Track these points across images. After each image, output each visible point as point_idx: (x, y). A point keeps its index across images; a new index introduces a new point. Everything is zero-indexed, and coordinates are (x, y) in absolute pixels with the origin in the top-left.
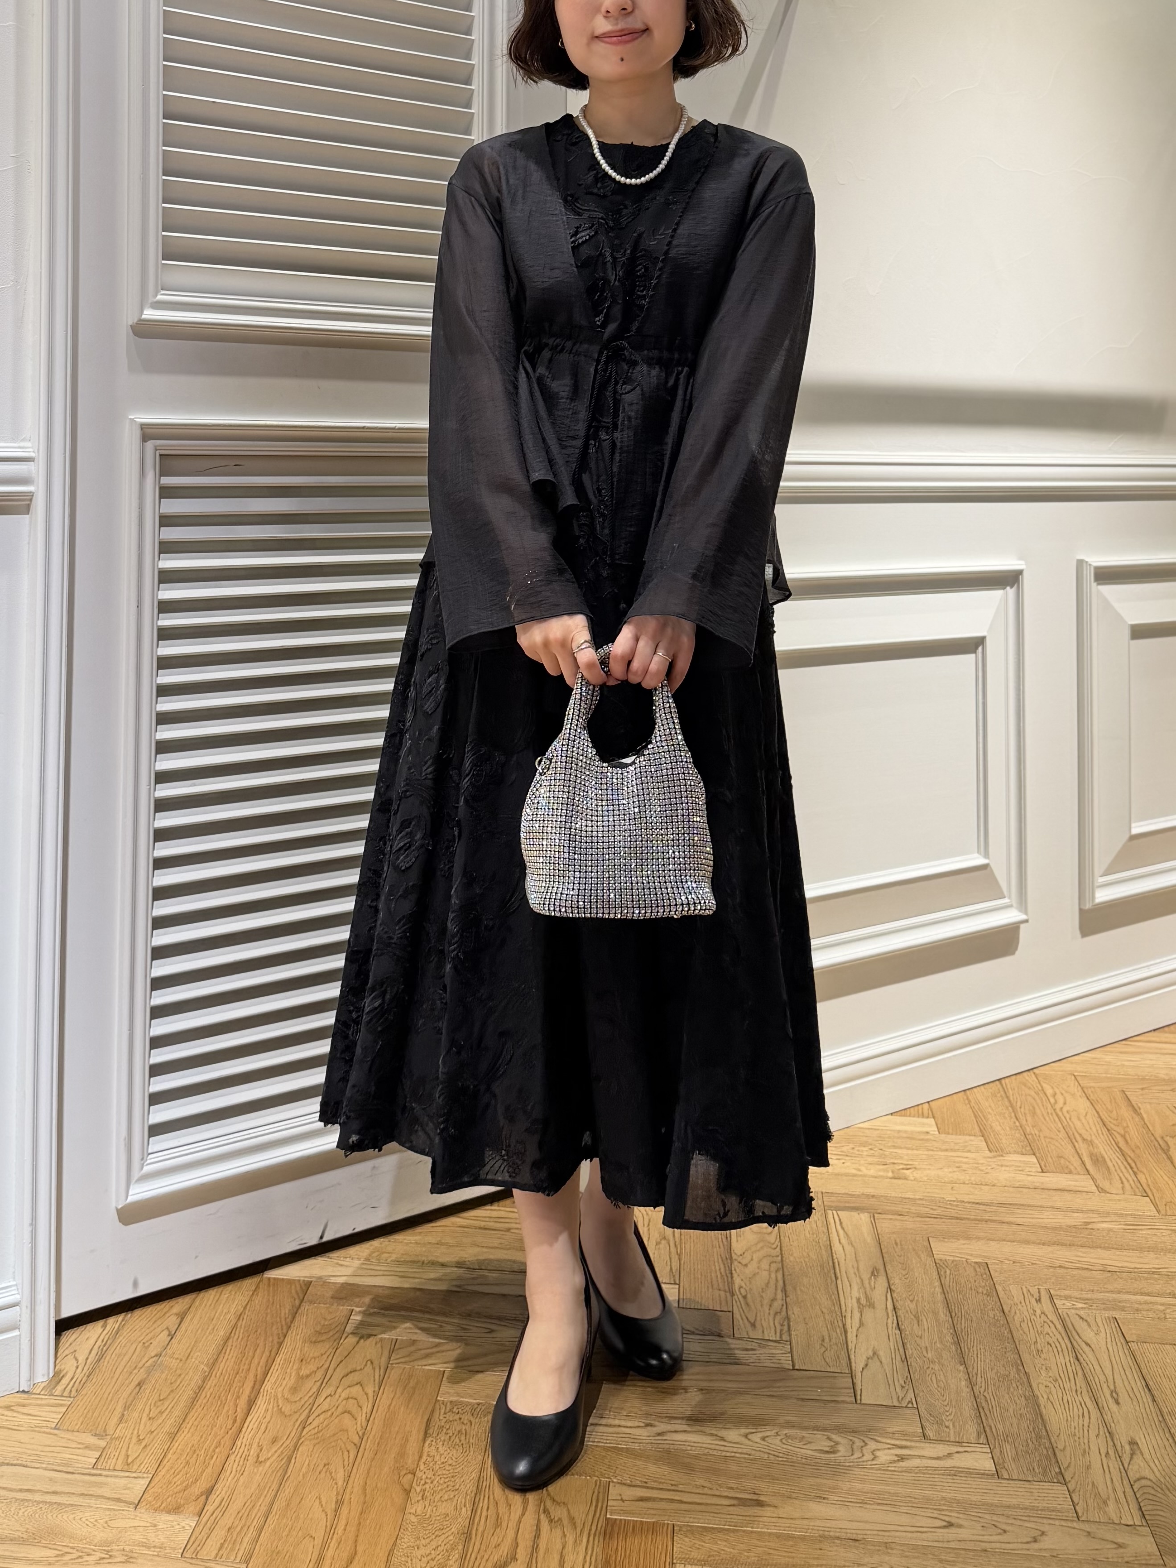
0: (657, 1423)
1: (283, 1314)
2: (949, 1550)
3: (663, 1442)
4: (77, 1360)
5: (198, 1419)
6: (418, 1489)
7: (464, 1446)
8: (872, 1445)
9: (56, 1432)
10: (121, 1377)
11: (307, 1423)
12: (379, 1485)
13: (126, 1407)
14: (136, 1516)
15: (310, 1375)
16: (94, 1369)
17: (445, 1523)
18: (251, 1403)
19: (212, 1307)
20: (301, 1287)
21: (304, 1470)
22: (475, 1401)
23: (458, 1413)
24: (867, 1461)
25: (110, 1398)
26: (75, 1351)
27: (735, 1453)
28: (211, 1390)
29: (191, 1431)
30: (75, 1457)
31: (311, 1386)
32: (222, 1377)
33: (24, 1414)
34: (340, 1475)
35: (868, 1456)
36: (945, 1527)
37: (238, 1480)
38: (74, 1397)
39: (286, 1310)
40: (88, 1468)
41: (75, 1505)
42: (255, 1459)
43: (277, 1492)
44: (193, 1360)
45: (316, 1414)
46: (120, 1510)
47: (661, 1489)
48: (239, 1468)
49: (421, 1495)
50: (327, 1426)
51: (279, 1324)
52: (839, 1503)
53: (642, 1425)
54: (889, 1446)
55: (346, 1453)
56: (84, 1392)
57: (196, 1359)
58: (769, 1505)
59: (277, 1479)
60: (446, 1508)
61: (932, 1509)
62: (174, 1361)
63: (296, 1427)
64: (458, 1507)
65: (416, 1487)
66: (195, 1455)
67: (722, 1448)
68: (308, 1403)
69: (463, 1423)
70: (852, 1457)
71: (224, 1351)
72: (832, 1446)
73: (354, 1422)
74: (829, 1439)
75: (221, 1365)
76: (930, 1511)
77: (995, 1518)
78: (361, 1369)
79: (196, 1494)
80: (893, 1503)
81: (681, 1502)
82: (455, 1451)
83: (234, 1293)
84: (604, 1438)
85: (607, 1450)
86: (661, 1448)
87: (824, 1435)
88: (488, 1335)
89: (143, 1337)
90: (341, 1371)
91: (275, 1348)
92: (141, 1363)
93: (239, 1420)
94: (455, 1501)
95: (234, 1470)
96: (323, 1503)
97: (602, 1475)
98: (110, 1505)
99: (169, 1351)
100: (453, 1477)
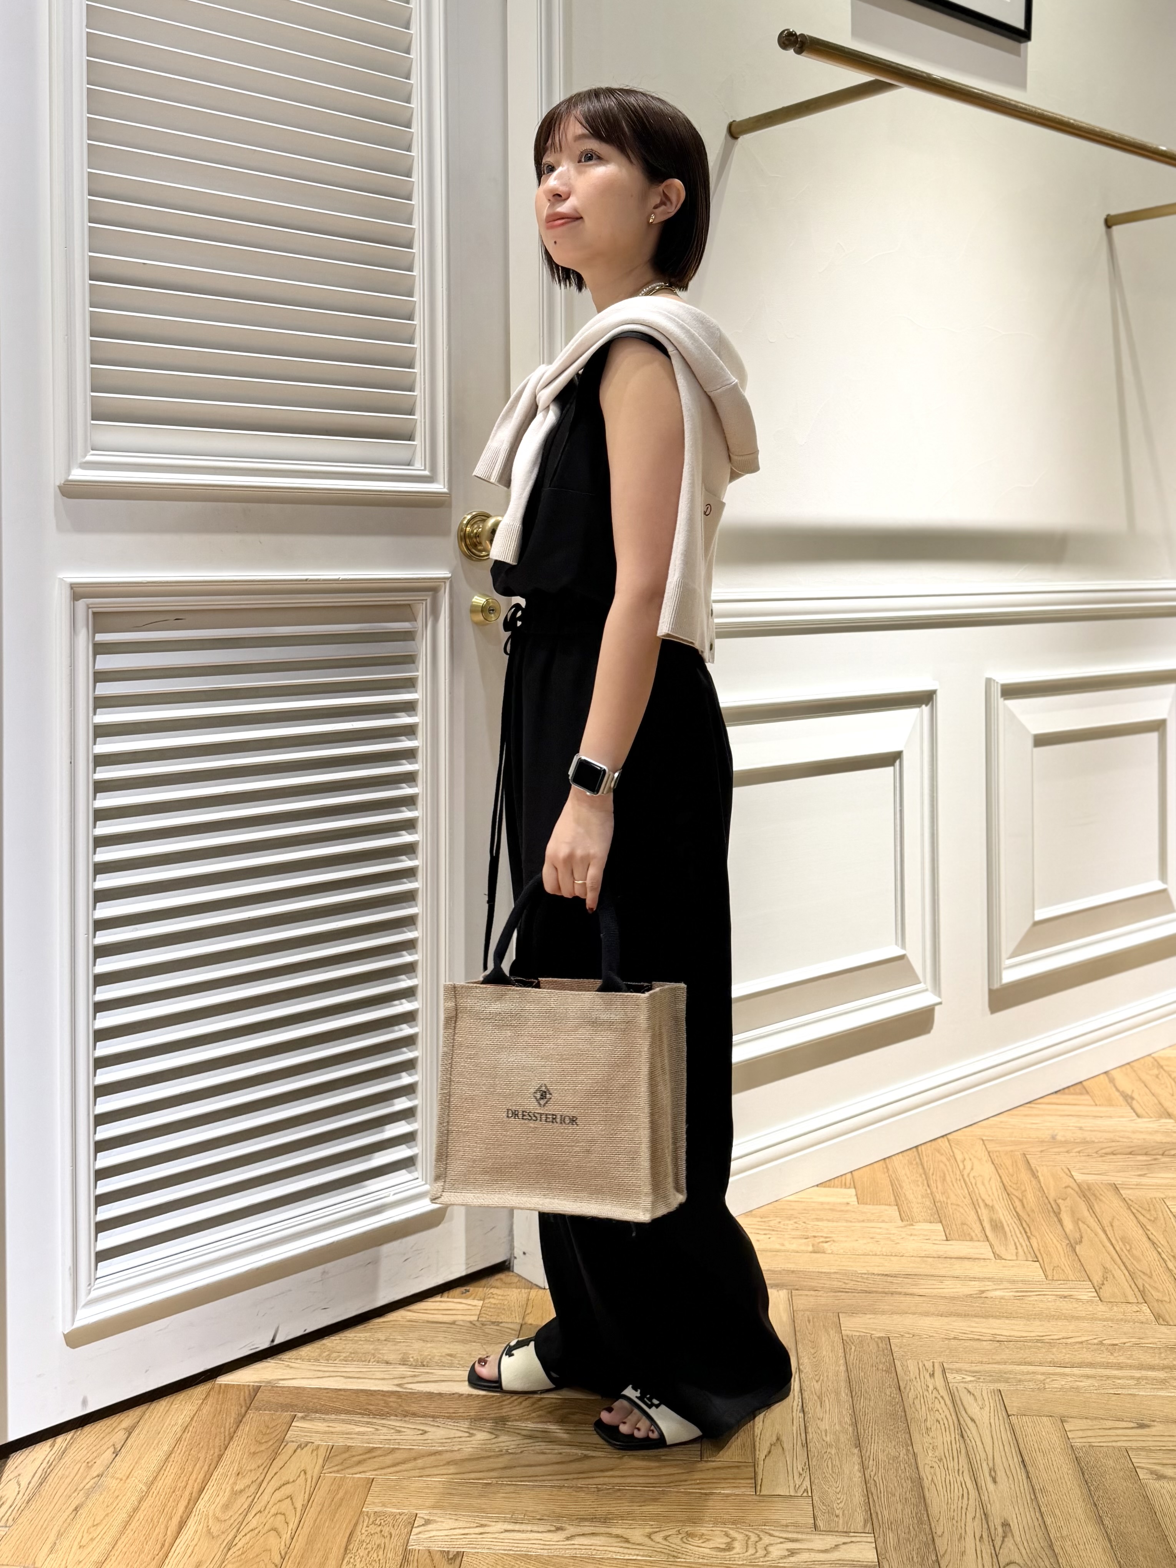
0: (567, 1526)
1: (228, 1424)
3: (570, 1547)
4: (19, 1485)
5: (127, 1546)
7: (381, 1561)
8: (766, 1540)
10: (60, 1501)
11: (234, 1543)
13: (60, 1535)
15: (245, 1489)
16: (34, 1494)
18: (182, 1525)
19: (161, 1419)
20: (250, 1394)
22: (398, 1511)
23: (380, 1525)
24: (759, 1558)
25: (44, 1527)
26: (19, 1475)
27: (637, 1555)
28: (146, 1511)
29: (119, 1558)
31: (242, 1502)
32: (157, 1498)
35: (761, 1552)
38: (10, 1527)
39: (231, 1421)
44: (134, 1479)
45: (243, 1533)
50: (251, 1546)
51: (222, 1435)
53: (553, 1529)
54: (782, 1540)
56: (20, 1521)
57: (136, 1478)
62: (114, 1481)
63: (221, 1549)
67: (626, 1551)
68: (237, 1522)
69: (383, 1536)
70: (746, 1554)
71: (164, 1468)
72: (728, 1543)
73: (279, 1540)
74: (727, 1535)
75: (159, 1484)
78: (294, 1481)
83: (184, 1403)
84: (516, 1545)
85: (517, 1557)
86: (569, 1553)
87: (722, 1531)
88: (420, 1437)
89: (89, 1455)
90: (275, 1484)
91: (215, 1462)
92: (82, 1486)
93: (167, 1544)
99: (111, 1470)
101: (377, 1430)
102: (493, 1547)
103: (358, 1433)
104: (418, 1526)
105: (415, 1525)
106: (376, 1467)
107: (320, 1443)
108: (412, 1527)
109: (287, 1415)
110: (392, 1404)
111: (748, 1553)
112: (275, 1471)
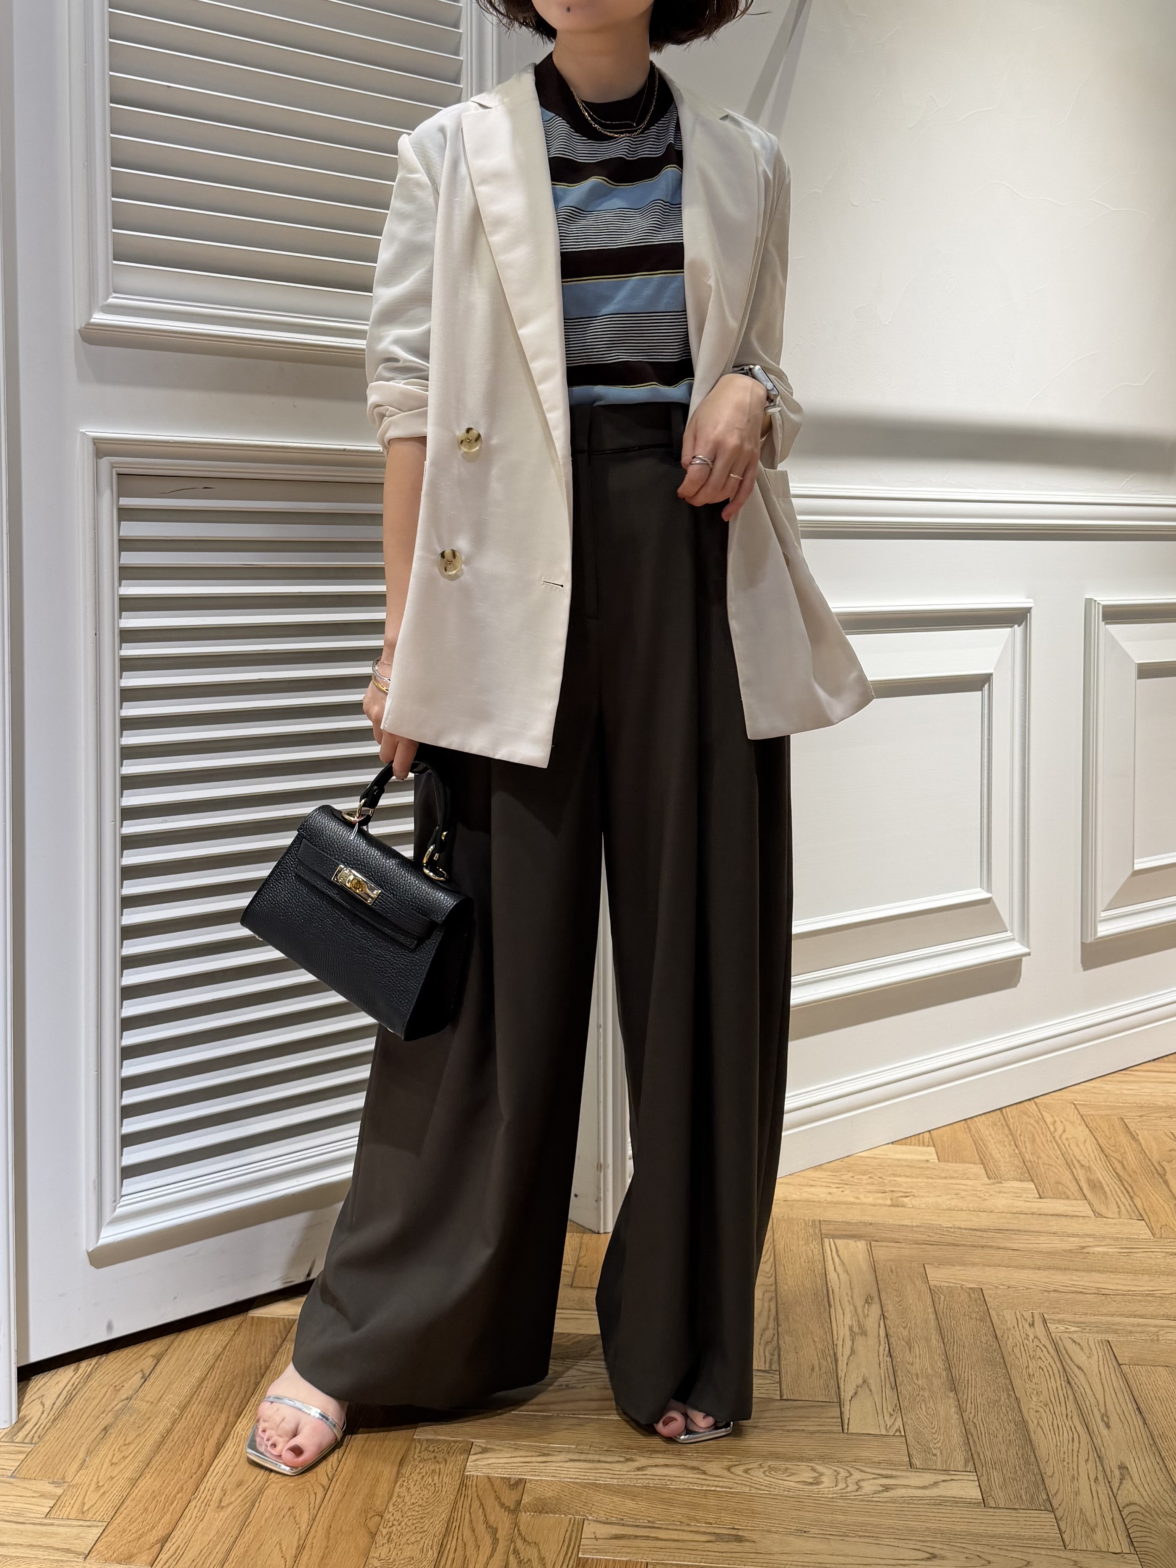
0: (638, 1458)
1: (263, 1354)
3: (642, 1477)
4: (43, 1405)
5: (162, 1464)
6: (384, 1532)
7: (437, 1485)
8: (857, 1475)
9: (11, 1480)
10: (88, 1421)
12: (344, 1529)
13: (89, 1452)
16: (59, 1415)
18: (219, 1447)
19: (191, 1348)
20: (285, 1326)
21: (267, 1514)
22: (452, 1439)
23: (434, 1451)
24: (850, 1492)
25: (72, 1444)
27: (716, 1486)
28: (180, 1433)
29: (153, 1476)
30: (28, 1506)
32: (192, 1420)
34: (305, 1518)
35: (852, 1487)
36: (926, 1559)
37: (197, 1525)
38: (35, 1444)
39: (266, 1350)
40: (40, 1518)
41: (22, 1557)
42: (217, 1505)
43: (237, 1537)
44: (165, 1402)
46: (68, 1561)
47: (637, 1526)
48: (199, 1515)
49: (387, 1538)
51: (258, 1364)
52: (820, 1536)
53: (622, 1459)
54: (875, 1476)
55: (313, 1496)
56: (47, 1438)
57: (168, 1401)
58: (747, 1541)
59: (237, 1524)
60: (410, 1551)
61: (915, 1540)
62: (144, 1404)
64: (425, 1550)
65: (382, 1529)
66: (155, 1502)
67: (703, 1482)
69: (438, 1462)
70: (836, 1488)
71: (197, 1393)
72: (816, 1477)
74: (814, 1470)
75: (193, 1407)
76: (913, 1542)
77: (979, 1548)
79: (151, 1542)
80: (875, 1535)
81: (657, 1539)
82: (427, 1491)
83: (214, 1333)
84: (582, 1474)
85: (584, 1486)
86: (640, 1483)
87: (808, 1466)
89: (115, 1380)
92: (110, 1407)
93: (205, 1464)
94: (422, 1543)
95: (194, 1516)
96: (284, 1549)
97: (577, 1513)
98: (58, 1556)
99: (140, 1394)
100: (422, 1518)
102: (557, 1475)
104: (475, 1454)
105: (471, 1453)
108: (469, 1455)
111: (838, 1488)
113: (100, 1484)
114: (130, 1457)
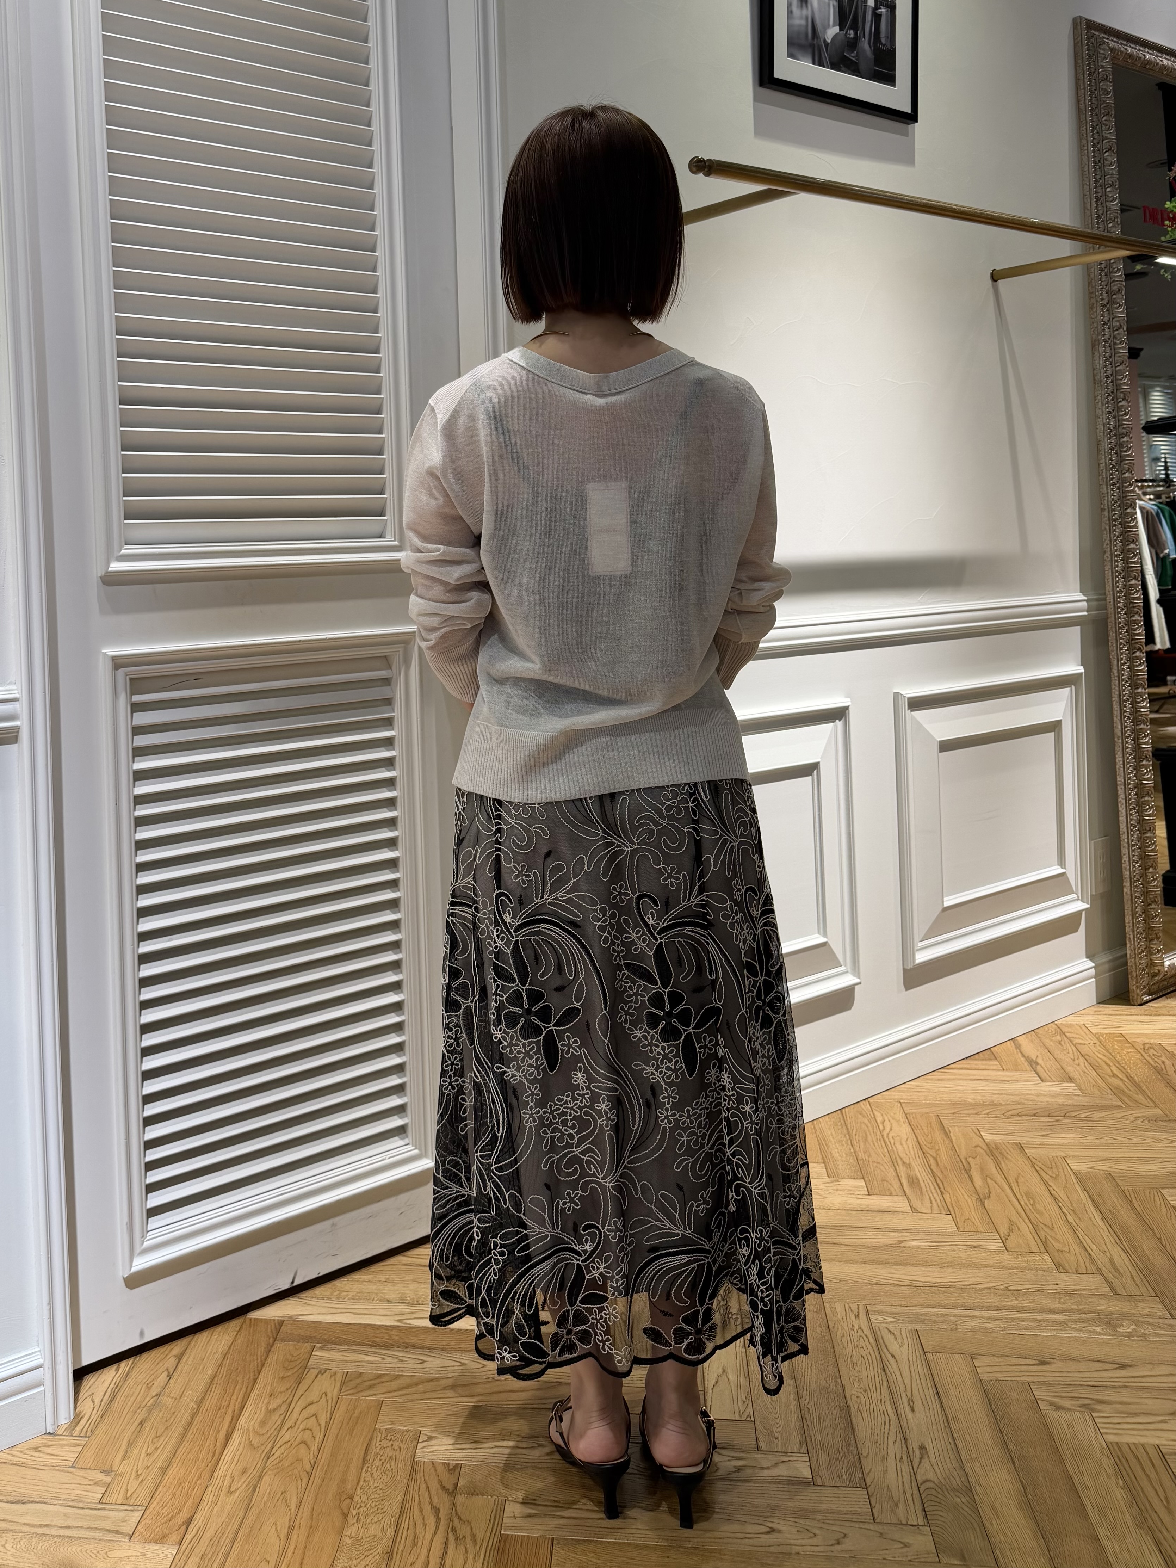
1: (259, 1352)
2: (769, 1555)
4: (93, 1402)
5: (185, 1454)
6: (354, 1514)
7: (393, 1471)
9: (72, 1470)
10: (128, 1416)
11: (271, 1454)
12: (323, 1510)
13: (130, 1444)
14: (130, 1546)
15: (277, 1407)
16: (106, 1411)
17: (373, 1544)
18: (228, 1437)
19: (204, 1347)
20: (276, 1327)
21: (265, 1498)
22: (405, 1428)
23: (391, 1440)
25: (117, 1437)
26: (93, 1394)
28: (198, 1426)
29: (179, 1464)
30: (85, 1493)
31: (276, 1418)
32: (206, 1414)
33: (48, 1454)
34: (294, 1502)
36: (768, 1533)
37: (213, 1509)
38: (89, 1437)
39: (262, 1349)
40: (95, 1503)
41: (83, 1538)
42: (227, 1490)
43: (243, 1519)
44: (186, 1398)
45: (278, 1446)
46: (118, 1541)
47: (546, 1505)
48: (214, 1498)
49: (356, 1518)
50: (286, 1456)
51: (255, 1362)
54: (729, 1458)
55: (299, 1481)
56: (97, 1432)
57: (188, 1397)
59: (243, 1506)
60: (373, 1530)
61: (759, 1516)
62: (170, 1400)
63: (262, 1458)
64: (385, 1528)
65: (352, 1510)
66: (181, 1488)
68: (273, 1436)
69: (394, 1449)
71: (210, 1389)
73: (308, 1451)
75: (207, 1402)
76: (757, 1518)
77: (808, 1522)
78: (317, 1402)
79: (179, 1524)
80: (728, 1512)
81: (561, 1517)
82: (386, 1476)
83: (220, 1335)
88: (420, 1366)
89: (148, 1378)
90: (301, 1404)
91: (250, 1386)
92: (144, 1403)
93: (217, 1454)
94: (382, 1523)
95: (210, 1500)
96: (278, 1529)
97: (501, 1493)
98: (109, 1537)
99: (167, 1391)
100: (382, 1500)
101: (383, 1359)
102: (485, 1460)
103: (368, 1362)
104: (422, 1442)
105: (420, 1441)
106: (385, 1391)
107: (336, 1369)
108: (418, 1443)
109: (308, 1346)
110: (394, 1337)
112: (301, 1394)
113: (139, 1473)
114: (160, 1449)
